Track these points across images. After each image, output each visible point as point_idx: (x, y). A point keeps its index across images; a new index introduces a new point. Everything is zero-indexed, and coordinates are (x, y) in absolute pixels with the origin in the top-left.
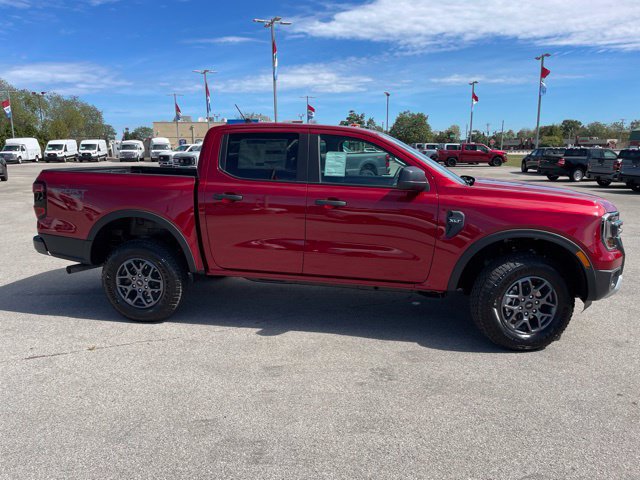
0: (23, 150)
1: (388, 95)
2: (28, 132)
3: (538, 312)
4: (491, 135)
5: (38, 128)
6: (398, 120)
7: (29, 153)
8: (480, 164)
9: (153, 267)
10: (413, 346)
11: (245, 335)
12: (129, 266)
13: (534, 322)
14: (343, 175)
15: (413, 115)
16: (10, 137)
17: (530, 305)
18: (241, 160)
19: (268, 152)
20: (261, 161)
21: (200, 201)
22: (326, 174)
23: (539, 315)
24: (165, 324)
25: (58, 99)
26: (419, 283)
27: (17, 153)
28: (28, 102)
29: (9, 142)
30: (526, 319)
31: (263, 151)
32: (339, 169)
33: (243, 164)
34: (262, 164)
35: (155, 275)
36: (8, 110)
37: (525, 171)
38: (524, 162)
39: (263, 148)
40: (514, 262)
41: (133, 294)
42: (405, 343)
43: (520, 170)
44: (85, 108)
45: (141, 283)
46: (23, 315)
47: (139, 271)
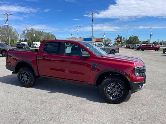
0: (37, 45)
1: (127, 31)
2: (38, 41)
3: (117, 93)
4: (159, 42)
5: (41, 40)
6: (130, 38)
7: (38, 45)
8: (152, 50)
9: (27, 74)
10: (84, 99)
11: (45, 92)
12: (23, 73)
13: (116, 96)
14: (70, 53)
15: (134, 37)
16: (34, 41)
17: (115, 91)
19: (54, 47)
21: (37, 58)
22: (66, 53)
23: (118, 94)
24: (30, 88)
25: (46, 33)
26: (87, 82)
27: (35, 45)
28: (39, 34)
29: (34, 43)
30: (114, 94)
32: (69, 51)
34: (52, 50)
35: (28, 76)
36: (34, 35)
37: (164, 53)
38: (164, 50)
40: (110, 78)
41: (23, 80)
42: (83, 98)
43: (163, 52)
44: (52, 35)
45: (25, 77)
46: (2, 83)
47: (25, 74)
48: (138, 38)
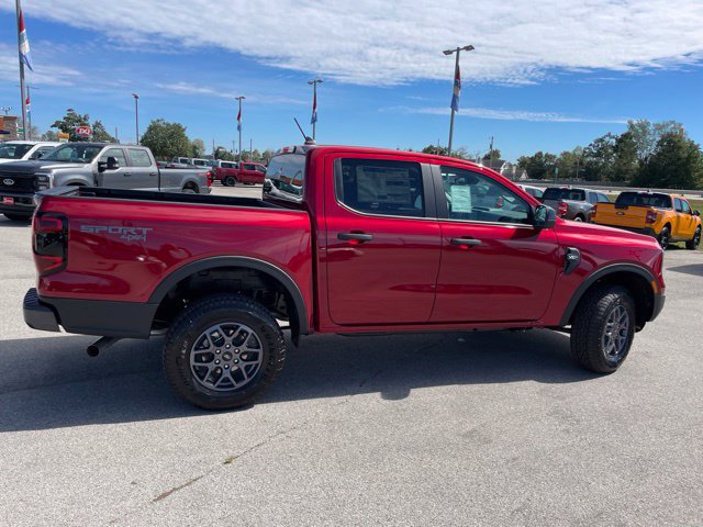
1: (136, 97)
3: (619, 336)
6: (150, 129)
14: (469, 211)
15: (168, 125)
18: (360, 191)
19: (389, 183)
20: (384, 192)
22: (453, 210)
26: (535, 321)
31: (383, 182)
32: (465, 205)
33: (363, 197)
34: (384, 197)
39: (383, 178)
48: (184, 130)
